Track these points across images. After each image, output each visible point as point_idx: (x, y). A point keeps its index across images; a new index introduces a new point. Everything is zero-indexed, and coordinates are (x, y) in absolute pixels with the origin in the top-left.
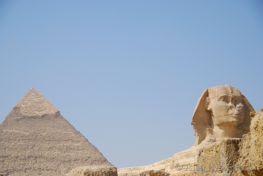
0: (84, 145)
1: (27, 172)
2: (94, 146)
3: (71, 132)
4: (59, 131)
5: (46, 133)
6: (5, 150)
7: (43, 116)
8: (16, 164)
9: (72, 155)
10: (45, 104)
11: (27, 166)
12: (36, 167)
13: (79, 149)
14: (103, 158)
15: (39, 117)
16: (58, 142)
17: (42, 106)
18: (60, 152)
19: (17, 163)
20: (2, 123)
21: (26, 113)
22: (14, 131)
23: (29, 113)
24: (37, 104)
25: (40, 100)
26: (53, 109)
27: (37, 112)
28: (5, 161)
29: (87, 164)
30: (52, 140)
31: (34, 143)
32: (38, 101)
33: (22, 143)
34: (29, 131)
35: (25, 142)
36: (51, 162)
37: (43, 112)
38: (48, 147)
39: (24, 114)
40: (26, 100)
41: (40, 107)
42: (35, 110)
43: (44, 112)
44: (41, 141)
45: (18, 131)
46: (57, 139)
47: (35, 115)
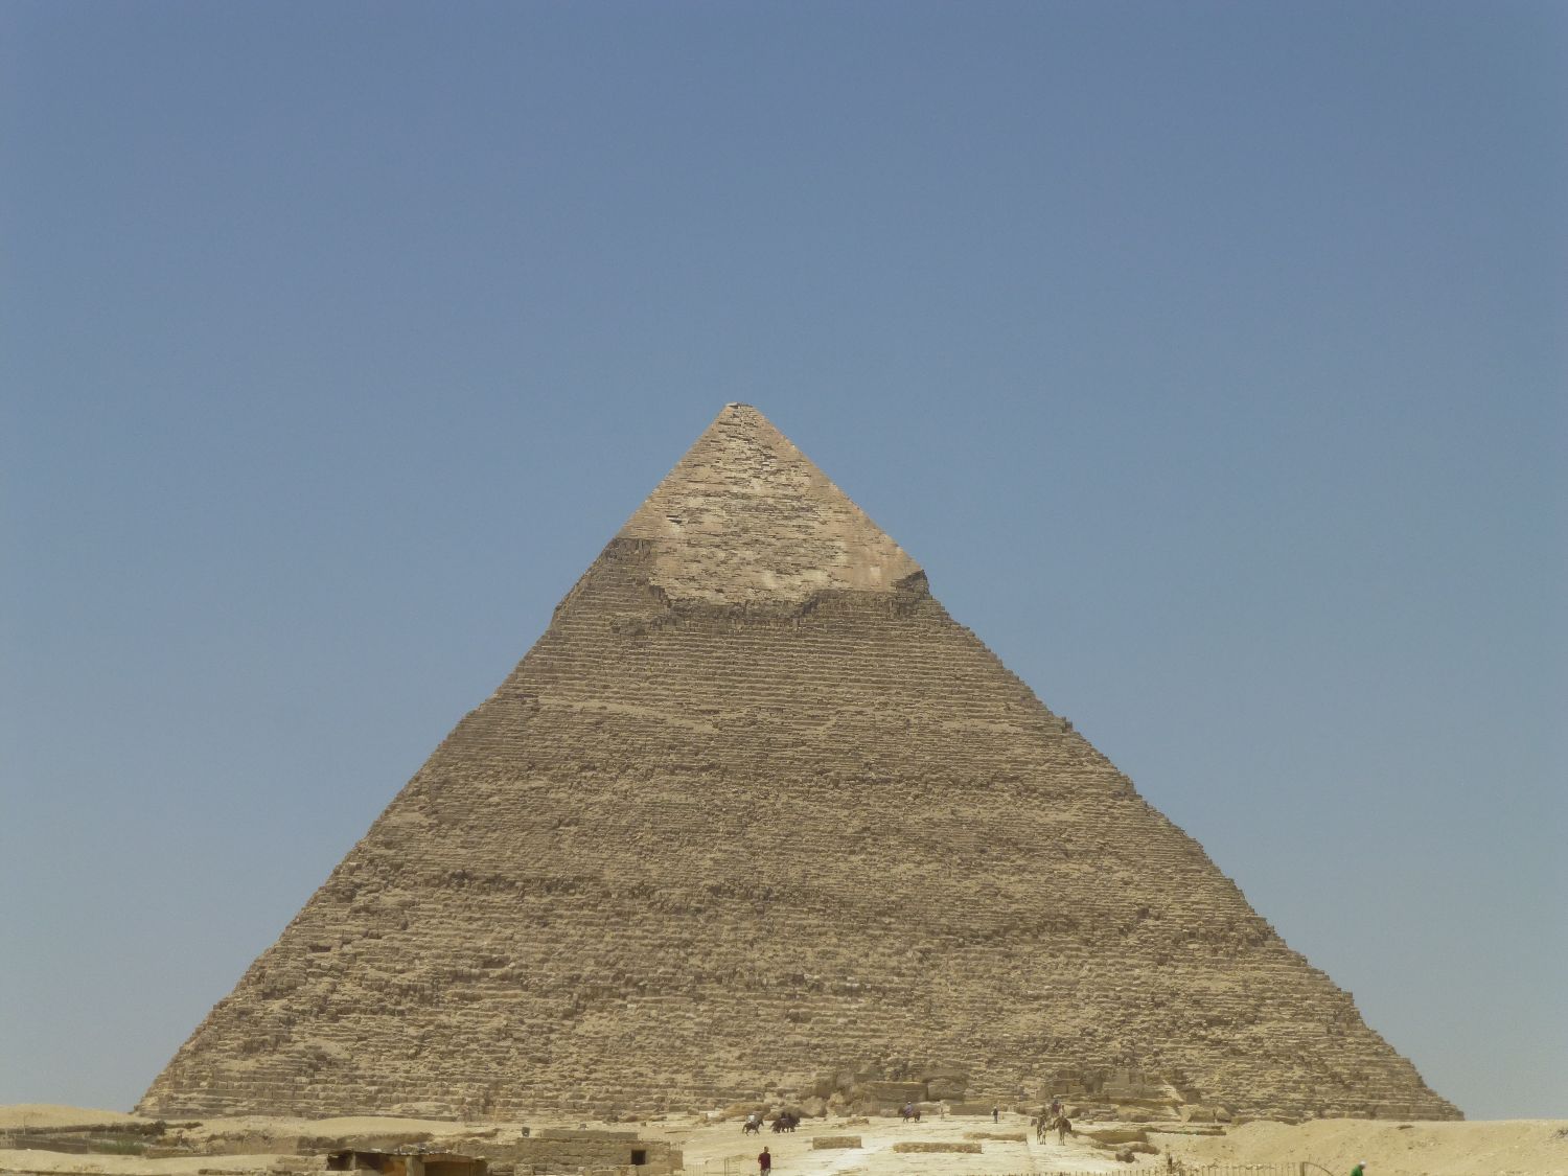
0: (1107, 819)
1: (706, 1005)
2: (1178, 831)
3: (1006, 726)
4: (922, 713)
5: (829, 724)
6: (558, 840)
7: (808, 607)
8: (629, 938)
9: (1018, 890)
10: (824, 523)
11: (708, 954)
12: (768, 970)
13: (1069, 846)
14: (1249, 920)
15: (779, 611)
16: (916, 797)
17: (802, 536)
18: (930, 866)
19: (638, 933)
20: (536, 650)
21: (692, 579)
22: (612, 707)
23: (713, 583)
24: (765, 516)
25: (790, 491)
26: (877, 556)
27: (769, 579)
28: (561, 916)
29: (1129, 962)
30: (875, 782)
31: (747, 797)
32: (770, 501)
33: (668, 792)
34: (716, 712)
35: (686, 787)
36: (875, 937)
37: (807, 575)
38: (850, 830)
39: (677, 590)
40: (694, 494)
41: (786, 542)
42: (756, 561)
43: (819, 578)
44: (796, 781)
45: (642, 711)
46: (909, 770)
47: (752, 597)
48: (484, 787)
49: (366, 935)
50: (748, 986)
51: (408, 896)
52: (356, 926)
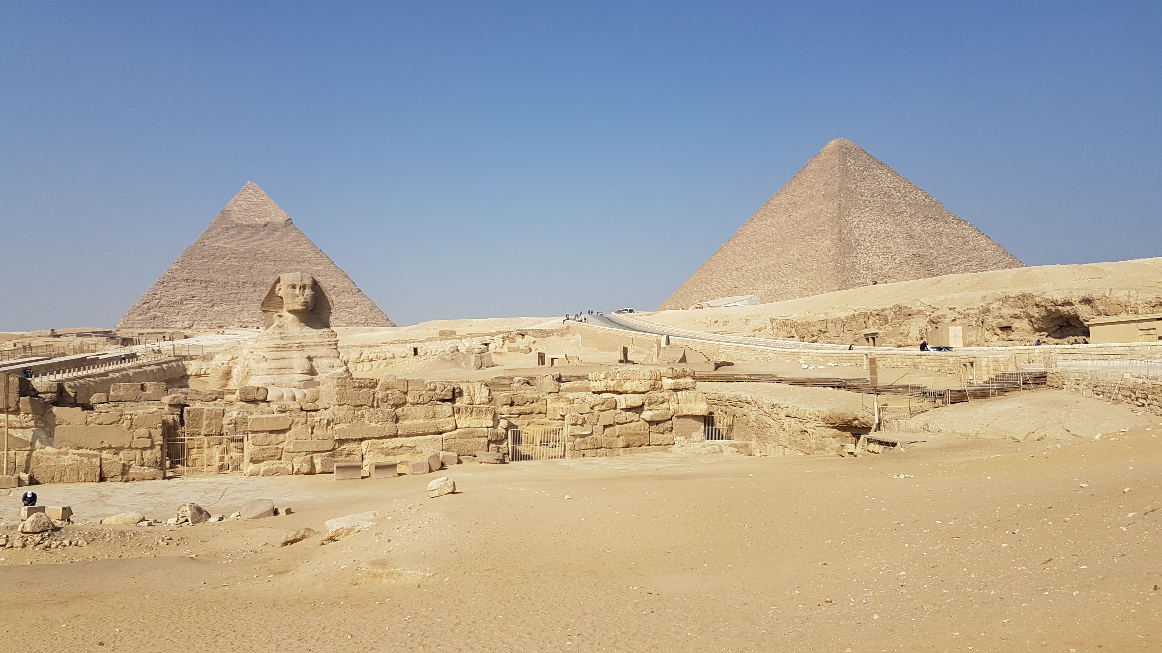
1: (241, 305)
3: (308, 250)
4: (290, 247)
5: (269, 249)
6: (209, 272)
7: (265, 225)
8: (224, 292)
10: (269, 208)
15: (259, 226)
17: (264, 210)
20: (206, 232)
21: (239, 219)
22: (221, 245)
23: (244, 219)
25: (262, 201)
26: (281, 215)
27: (257, 219)
28: (209, 288)
32: (257, 203)
33: (233, 262)
34: (245, 246)
35: (238, 262)
37: (265, 218)
39: (236, 221)
40: (240, 201)
41: (261, 212)
42: (254, 215)
43: (268, 219)
45: (228, 246)
46: (287, 259)
47: (253, 223)
48: (193, 261)
49: (166, 291)
50: (250, 301)
51: (176, 283)
52: (165, 289)
